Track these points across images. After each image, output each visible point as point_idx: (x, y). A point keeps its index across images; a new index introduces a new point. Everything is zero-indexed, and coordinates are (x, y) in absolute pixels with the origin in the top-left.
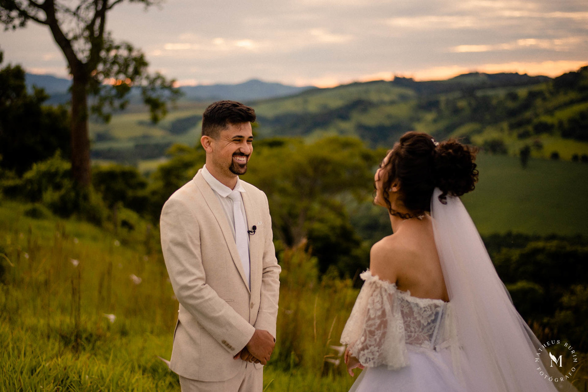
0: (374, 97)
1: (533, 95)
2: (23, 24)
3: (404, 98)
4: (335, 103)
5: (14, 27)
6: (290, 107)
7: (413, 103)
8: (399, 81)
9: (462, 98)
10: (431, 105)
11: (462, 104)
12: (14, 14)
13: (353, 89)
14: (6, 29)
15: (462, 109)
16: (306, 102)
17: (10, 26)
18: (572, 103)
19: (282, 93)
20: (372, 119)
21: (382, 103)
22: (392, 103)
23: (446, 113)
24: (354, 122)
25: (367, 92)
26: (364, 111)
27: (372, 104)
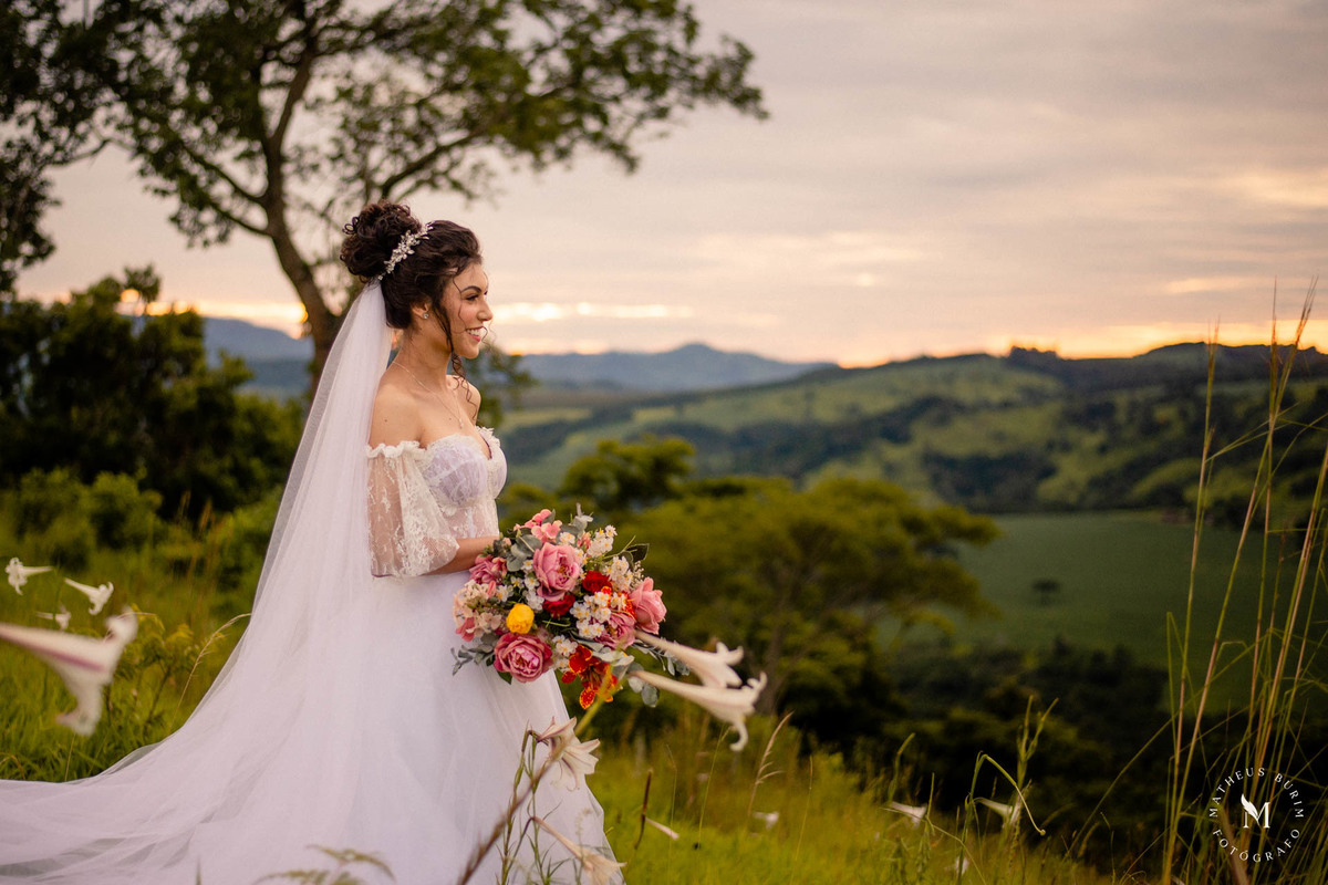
0: (964, 392)
2: (223, 238)
3: (1034, 397)
4: (877, 403)
5: (206, 243)
6: (774, 409)
7: (1053, 408)
8: (1021, 358)
9: (1163, 401)
10: (1093, 415)
11: (1164, 413)
12: (208, 216)
13: (920, 373)
14: (190, 245)
15: (1167, 425)
16: (809, 397)
17: (199, 240)
19: (756, 376)
20: (960, 440)
21: (986, 405)
22: (1006, 405)
23: (1129, 433)
24: (917, 446)
25: (949, 379)
26: (943, 421)
27: (960, 408)
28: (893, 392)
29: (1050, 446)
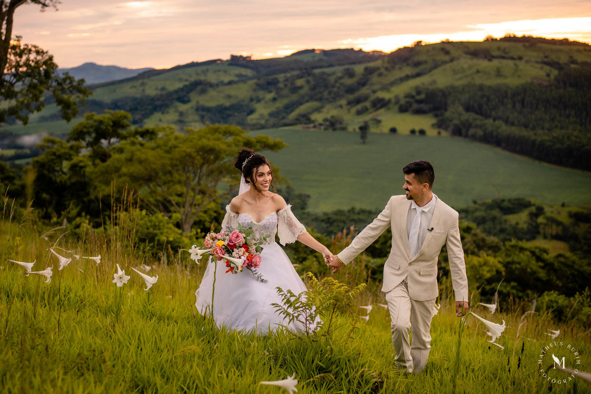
0: (212, 78)
1: (369, 71)
4: (174, 86)
6: (128, 91)
7: (252, 82)
8: (236, 61)
10: (270, 85)
11: (300, 82)
13: (190, 70)
15: (301, 88)
16: (143, 84)
18: (408, 77)
20: (212, 99)
21: (222, 83)
22: (230, 83)
23: (285, 92)
24: (193, 103)
25: (205, 72)
26: (203, 92)
27: (211, 85)
28: (181, 80)
29: (252, 100)
